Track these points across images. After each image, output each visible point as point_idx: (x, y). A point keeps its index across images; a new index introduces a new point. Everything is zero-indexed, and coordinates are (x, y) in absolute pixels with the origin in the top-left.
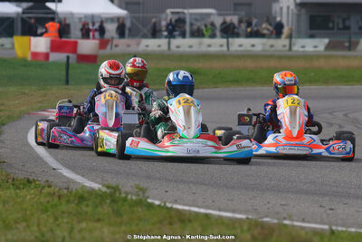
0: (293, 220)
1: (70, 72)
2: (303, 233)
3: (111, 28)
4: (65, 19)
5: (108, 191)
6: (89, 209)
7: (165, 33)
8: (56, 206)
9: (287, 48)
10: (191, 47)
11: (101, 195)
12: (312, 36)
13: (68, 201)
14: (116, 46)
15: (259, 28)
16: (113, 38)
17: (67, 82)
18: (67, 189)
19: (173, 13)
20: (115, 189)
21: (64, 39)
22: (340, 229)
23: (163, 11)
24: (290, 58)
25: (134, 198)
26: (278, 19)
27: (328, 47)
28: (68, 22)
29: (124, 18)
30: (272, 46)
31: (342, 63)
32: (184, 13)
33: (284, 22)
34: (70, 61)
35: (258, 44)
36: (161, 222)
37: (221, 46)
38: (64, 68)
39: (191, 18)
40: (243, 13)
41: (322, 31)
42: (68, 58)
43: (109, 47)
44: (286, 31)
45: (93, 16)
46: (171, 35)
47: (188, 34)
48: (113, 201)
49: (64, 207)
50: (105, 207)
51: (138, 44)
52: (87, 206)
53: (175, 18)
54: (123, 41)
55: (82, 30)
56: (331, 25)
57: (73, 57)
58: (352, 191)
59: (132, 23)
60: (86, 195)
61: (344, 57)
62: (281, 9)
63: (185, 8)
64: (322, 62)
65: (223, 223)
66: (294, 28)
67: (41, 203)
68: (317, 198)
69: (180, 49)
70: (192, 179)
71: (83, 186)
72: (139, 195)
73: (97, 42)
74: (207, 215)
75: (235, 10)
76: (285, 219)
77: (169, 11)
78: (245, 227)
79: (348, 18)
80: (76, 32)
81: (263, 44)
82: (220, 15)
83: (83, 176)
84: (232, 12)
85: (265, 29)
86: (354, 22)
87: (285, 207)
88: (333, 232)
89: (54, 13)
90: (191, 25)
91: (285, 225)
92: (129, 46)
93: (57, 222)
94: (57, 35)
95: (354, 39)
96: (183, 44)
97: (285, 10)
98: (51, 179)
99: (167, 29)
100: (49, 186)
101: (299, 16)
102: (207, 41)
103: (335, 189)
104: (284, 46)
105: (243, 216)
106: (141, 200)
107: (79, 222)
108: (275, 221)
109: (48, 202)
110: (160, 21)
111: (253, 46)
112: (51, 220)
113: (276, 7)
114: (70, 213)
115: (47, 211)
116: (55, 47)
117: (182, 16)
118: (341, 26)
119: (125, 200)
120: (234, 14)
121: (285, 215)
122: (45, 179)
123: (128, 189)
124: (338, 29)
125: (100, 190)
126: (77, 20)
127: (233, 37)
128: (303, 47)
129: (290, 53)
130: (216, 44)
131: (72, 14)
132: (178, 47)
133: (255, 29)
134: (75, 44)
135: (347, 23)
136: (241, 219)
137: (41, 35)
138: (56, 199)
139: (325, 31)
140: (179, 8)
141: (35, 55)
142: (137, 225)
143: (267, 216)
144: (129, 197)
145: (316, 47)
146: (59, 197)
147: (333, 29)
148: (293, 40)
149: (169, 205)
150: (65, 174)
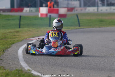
10: (107, 10)
14: (77, 10)
43: (74, 10)
51: (85, 9)
54: (80, 8)
69: (103, 11)
116: (50, 11)
132: (102, 10)
134: (58, 10)
141: (42, 15)
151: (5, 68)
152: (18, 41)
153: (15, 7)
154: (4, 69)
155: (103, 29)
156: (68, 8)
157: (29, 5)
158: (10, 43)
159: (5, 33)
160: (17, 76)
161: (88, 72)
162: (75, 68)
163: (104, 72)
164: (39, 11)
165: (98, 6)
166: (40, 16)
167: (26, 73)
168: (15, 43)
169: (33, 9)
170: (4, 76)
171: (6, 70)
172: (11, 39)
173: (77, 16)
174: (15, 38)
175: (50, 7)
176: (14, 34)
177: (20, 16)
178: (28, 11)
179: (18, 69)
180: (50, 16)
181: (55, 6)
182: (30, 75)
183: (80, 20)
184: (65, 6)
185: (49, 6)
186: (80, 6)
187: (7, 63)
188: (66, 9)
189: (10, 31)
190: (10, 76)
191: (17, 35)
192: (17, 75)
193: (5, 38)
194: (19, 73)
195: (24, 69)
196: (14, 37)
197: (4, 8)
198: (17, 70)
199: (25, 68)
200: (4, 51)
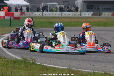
0: (82, 69)
1: (11, 22)
2: (85, 73)
3: (24, 9)
4: (10, 6)
5: (23, 60)
6: (17, 66)
7: (42, 10)
8: (7, 64)
9: (80, 15)
10: (49, 15)
11: (21, 61)
12: (87, 11)
13: (11, 63)
14: (26, 14)
15: (71, 9)
16: (25, 12)
17: (10, 26)
18: (11, 59)
19: (44, 4)
20: (26, 59)
21: (9, 12)
22: (96, 72)
23: (41, 3)
24: (81, 18)
25: (32, 62)
26: (77, 6)
27: (93, 15)
28: (11, 7)
29: (28, 6)
30: (75, 14)
31: (97, 20)
32: (47, 4)
33: (79, 7)
34: (12, 19)
35: (71, 14)
36: (40, 70)
37: (59, 14)
38: (10, 21)
39: (49, 6)
40: (66, 4)
41: (91, 10)
42: (11, 18)
43: (24, 15)
44: (79, 10)
45: (19, 5)
46: (43, 11)
47: (49, 11)
48: (25, 63)
49: (9, 65)
50: (22, 65)
51: (33, 14)
52: (17, 64)
53: (44, 5)
55: (15, 9)
56: (93, 8)
57: (12, 18)
58: (100, 60)
59: (31, 7)
60: (16, 61)
61: (98, 18)
62: (78, 3)
63: (48, 3)
64: (91, 20)
65: (60, 70)
66: (82, 9)
67: (2, 64)
68: (89, 62)
70: (50, 56)
71: (16, 58)
72: (33, 61)
73: (20, 13)
74: (54, 68)
75: (63, 3)
76: (79, 69)
77: (42, 3)
78: (67, 71)
79: (99, 6)
80: (13, 10)
81: (72, 14)
82: (59, 5)
83: (15, 55)
84: (63, 4)
85: (73, 9)
86: (101, 7)
87: (79, 65)
88: (94, 73)
89: (6, 4)
90: (50, 8)
91: (79, 71)
92: (30, 14)
93: (7, 70)
94: (7, 11)
95: (100, 12)
96: (47, 14)
97: (79, 3)
98: (5, 56)
99: (42, 9)
100: (5, 58)
101: (83, 5)
102: (54, 13)
103: (95, 59)
104: (79, 14)
105: (66, 68)
106: (34, 63)
107: (14, 70)
108: (76, 69)
109: (4, 63)
110: (40, 6)
111: (69, 14)
112: (5, 69)
113: (76, 2)
114: (11, 67)
115: (4, 66)
116: (7, 15)
117: (47, 5)
118: (97, 8)
119: (29, 63)
120: (63, 5)
121: (79, 68)
122: (3, 56)
123: (30, 59)
124: (96, 9)
125: (21, 60)
126: (13, 6)
127: (62, 12)
128: (85, 15)
129: (81, 17)
130: (58, 14)
131: (12, 4)
132: (46, 15)
133: (70, 9)
134: (13, 14)
135: (99, 7)
136: (65, 69)
137: (2, 11)
138: (7, 62)
139: (92, 10)
140: (46, 2)
142: (33, 70)
143: (73, 68)
144: (30, 62)
145: (89, 15)
146: (8, 62)
147: (94, 9)
148: (82, 13)
149: (42, 64)
150: (10, 54)
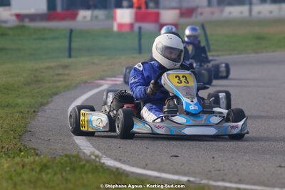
10: (271, 12)
14: (201, 14)
43: (194, 15)
51: (222, 11)
54: (208, 10)
69: (262, 15)
92: (213, 13)
116: (139, 18)
132: (259, 13)
134: (158, 14)
141: (120, 26)
151: (39, 152)
152: (67, 88)
153: (59, 9)
154: (37, 155)
155: (263, 56)
156: (180, 8)
157: (91, 3)
158: (50, 92)
159: (36, 70)
160: (68, 169)
161: (232, 158)
162: (201, 148)
163: (268, 157)
164: (113, 18)
165: (251, 4)
166: (115, 28)
167: (88, 161)
168: (61, 93)
169: (100, 13)
170: (38, 170)
171: (42, 157)
172: (49, 82)
173: (203, 27)
174: (60, 81)
175: (139, 8)
176: (57, 72)
177: (71, 31)
178: (89, 18)
179: (69, 153)
180: (140, 28)
181: (151, 5)
182: (97, 167)
183: (209, 38)
184: (174, 4)
185: (136, 5)
186: (210, 4)
187: (44, 139)
188: (177, 12)
189: (47, 64)
190: (50, 171)
191: (64, 74)
192: (67, 167)
193: (37, 82)
194: (71, 163)
195: (84, 153)
196: (56, 78)
197: (32, 11)
198: (66, 156)
199: (84, 151)
200: (34, 112)
